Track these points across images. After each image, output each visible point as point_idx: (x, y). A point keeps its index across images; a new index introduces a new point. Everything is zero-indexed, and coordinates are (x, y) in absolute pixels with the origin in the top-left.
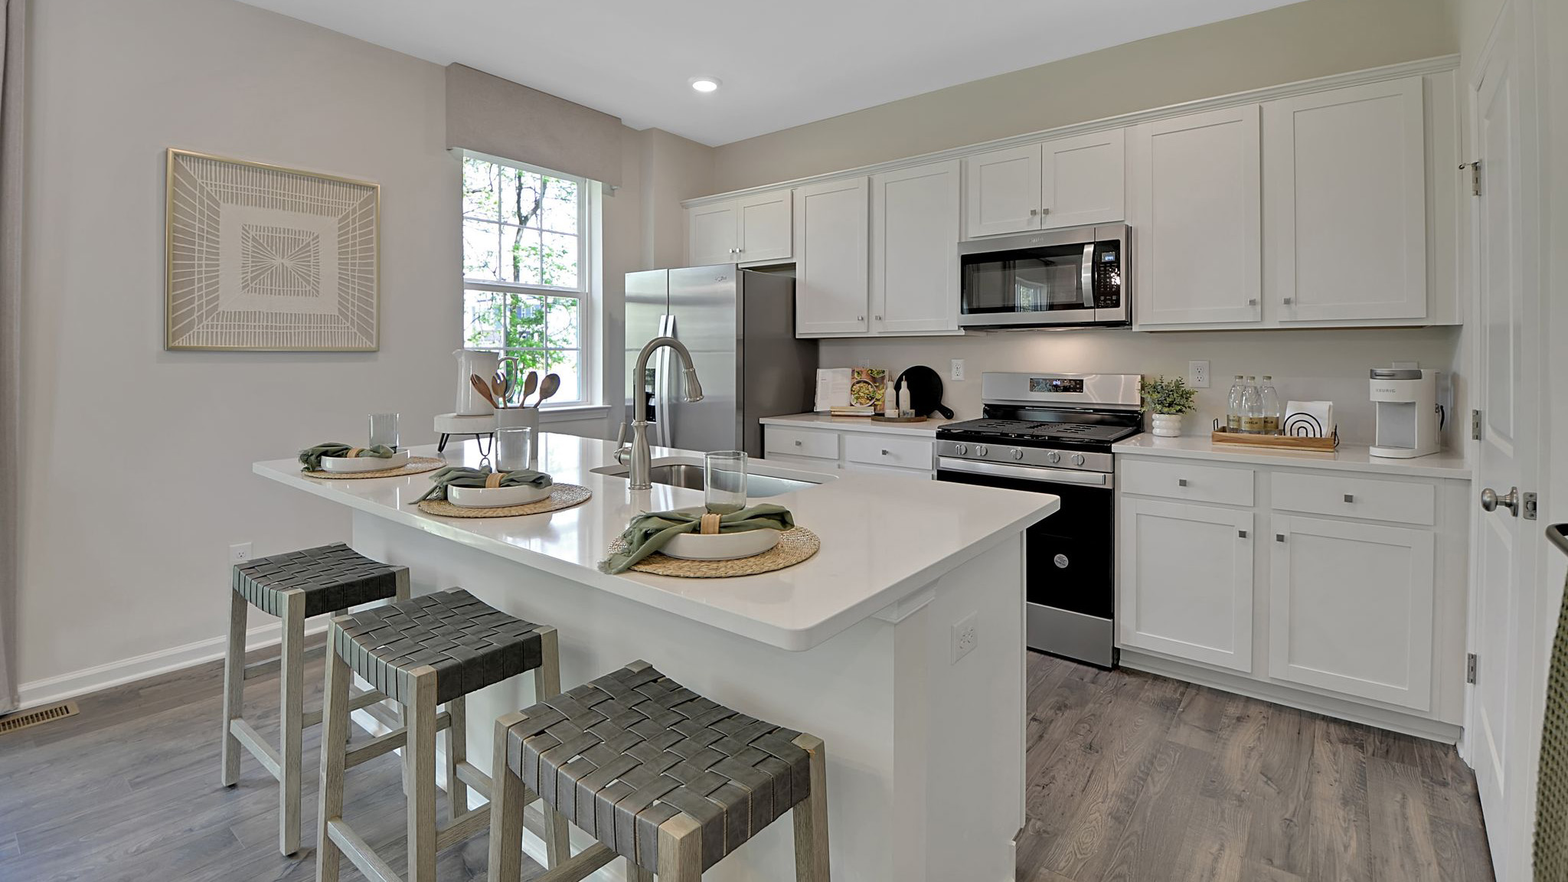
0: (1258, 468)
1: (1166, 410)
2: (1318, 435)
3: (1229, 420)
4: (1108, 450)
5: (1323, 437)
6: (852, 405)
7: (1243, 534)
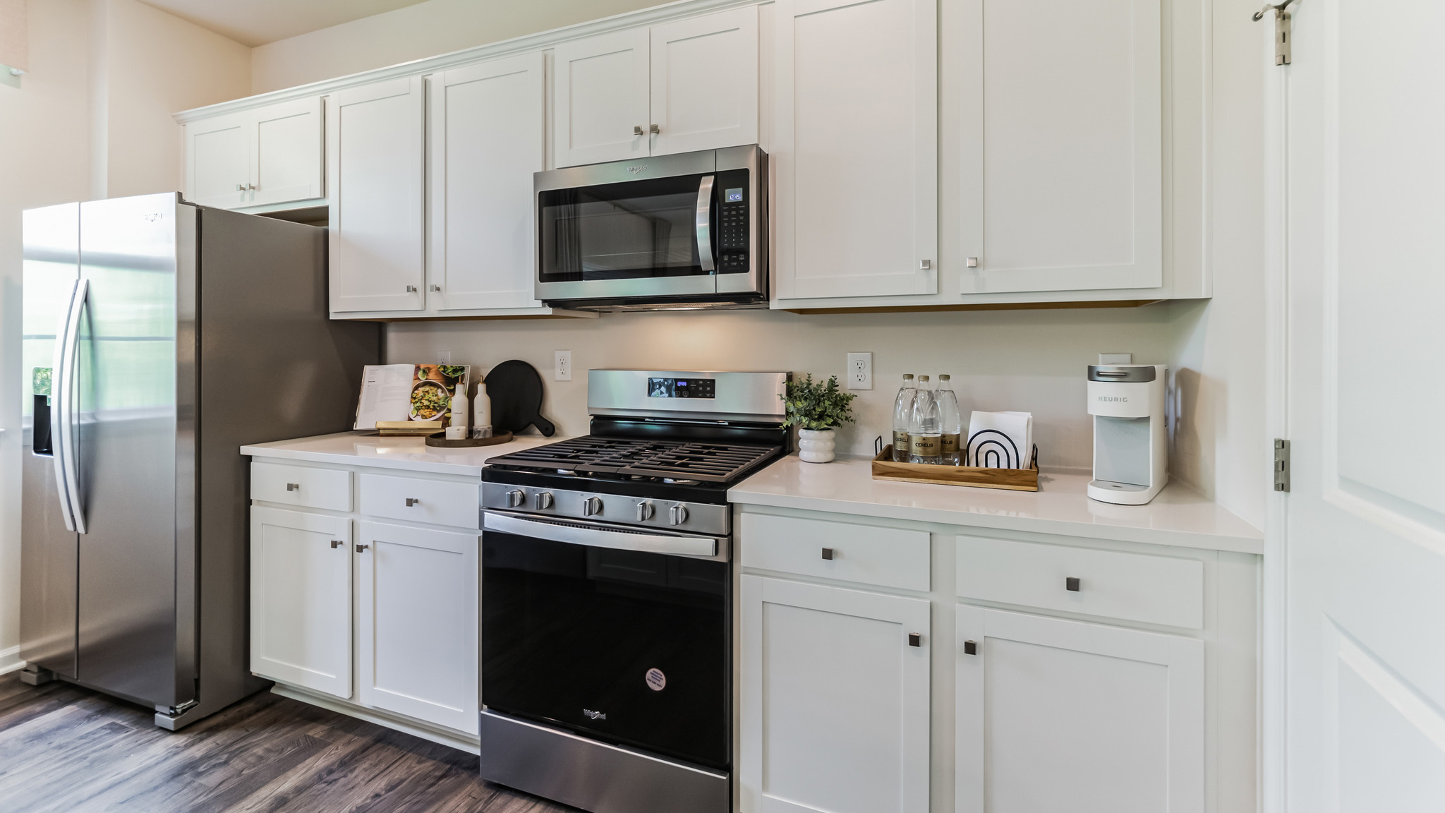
0: (935, 531)
1: (814, 424)
2: (1013, 466)
3: (895, 439)
4: (721, 499)
5: (1021, 468)
6: (410, 419)
7: (914, 641)
